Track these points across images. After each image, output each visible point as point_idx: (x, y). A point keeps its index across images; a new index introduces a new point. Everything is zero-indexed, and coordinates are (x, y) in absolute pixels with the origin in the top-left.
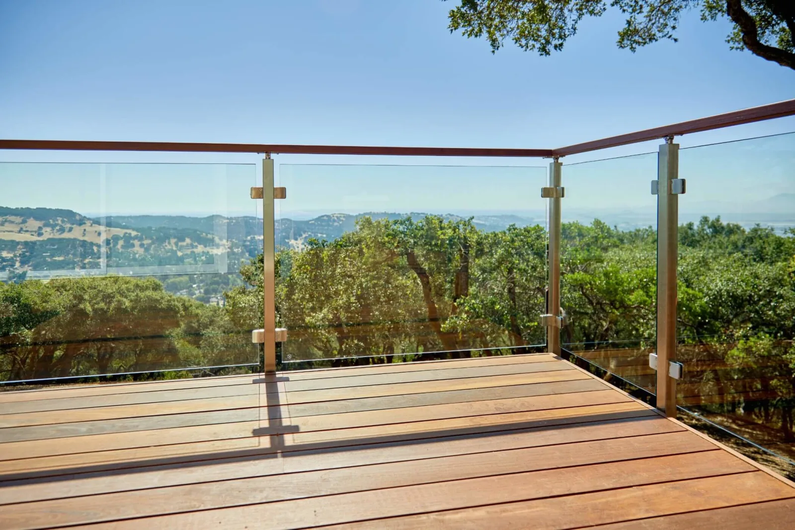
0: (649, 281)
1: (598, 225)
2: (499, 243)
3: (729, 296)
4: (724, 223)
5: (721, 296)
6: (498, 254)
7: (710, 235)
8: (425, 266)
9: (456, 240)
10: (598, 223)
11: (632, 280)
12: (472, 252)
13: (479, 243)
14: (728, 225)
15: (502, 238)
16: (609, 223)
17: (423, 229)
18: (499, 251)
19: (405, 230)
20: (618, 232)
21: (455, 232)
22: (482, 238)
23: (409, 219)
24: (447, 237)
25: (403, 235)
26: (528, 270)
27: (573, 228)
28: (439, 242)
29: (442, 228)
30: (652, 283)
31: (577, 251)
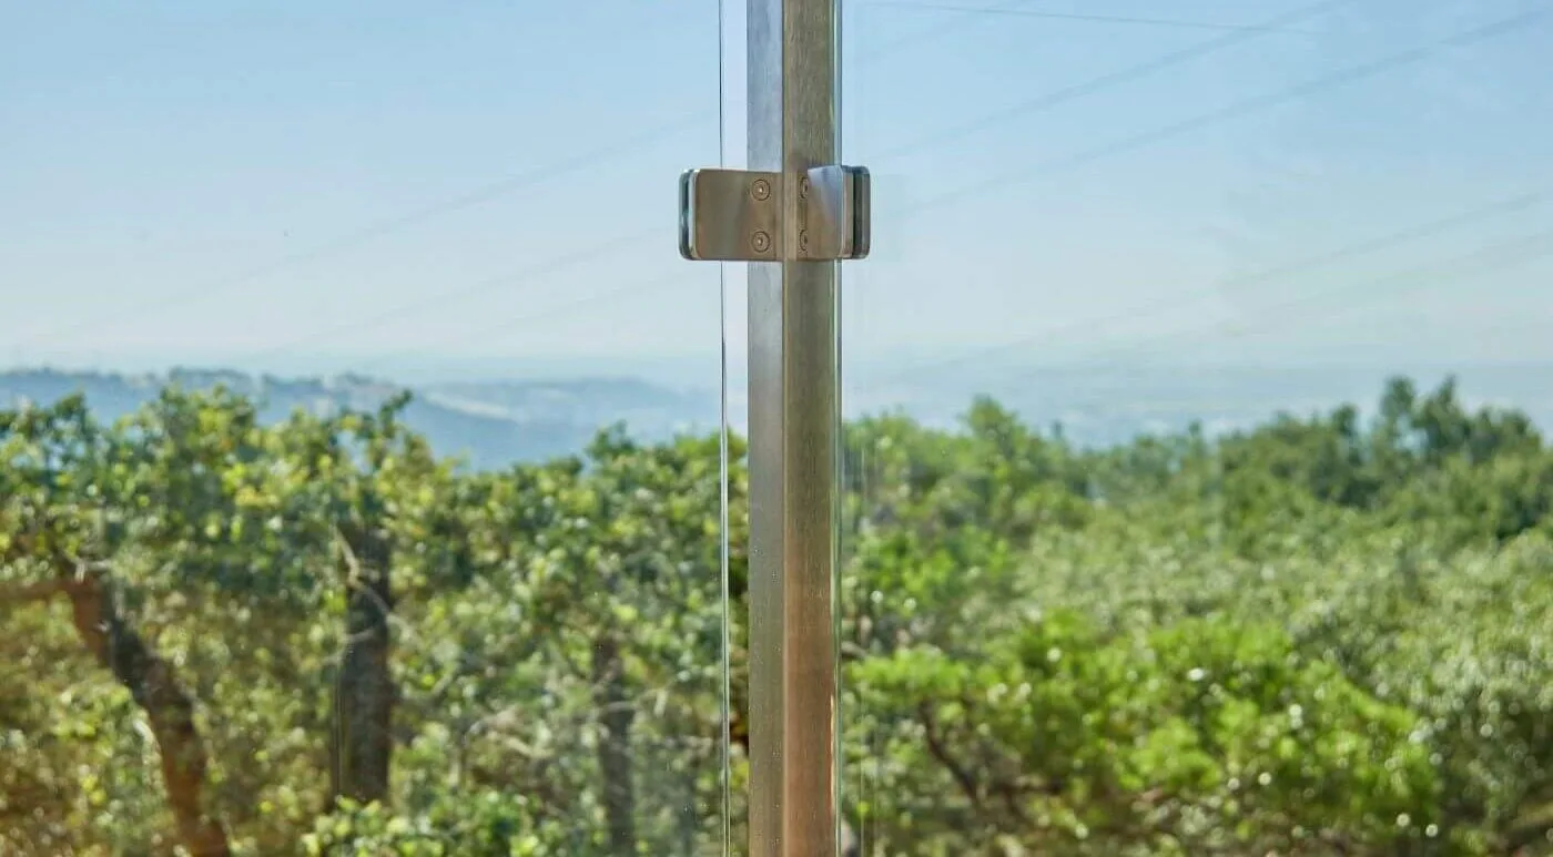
0: (1213, 680)
1: (989, 426)
2: (542, 520)
3: (1505, 714)
4: (1469, 404)
5: (1477, 715)
6: (534, 577)
7: (1418, 456)
8: (172, 644)
9: (317, 516)
10: (991, 421)
11: (1142, 676)
12: (403, 573)
13: (442, 527)
14: (1485, 416)
15: (555, 494)
16: (1032, 416)
17: (150, 459)
18: (538, 561)
19: (56, 464)
20: (1065, 450)
21: (314, 474)
22: (453, 502)
23: (72, 409)
24: (273, 499)
25: (40, 496)
26: (678, 654)
27: (885, 443)
28: (236, 525)
29: (249, 454)
30: (1227, 688)
31: (901, 550)
